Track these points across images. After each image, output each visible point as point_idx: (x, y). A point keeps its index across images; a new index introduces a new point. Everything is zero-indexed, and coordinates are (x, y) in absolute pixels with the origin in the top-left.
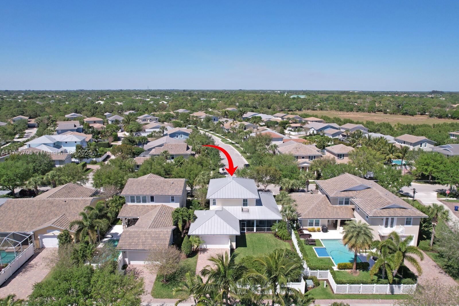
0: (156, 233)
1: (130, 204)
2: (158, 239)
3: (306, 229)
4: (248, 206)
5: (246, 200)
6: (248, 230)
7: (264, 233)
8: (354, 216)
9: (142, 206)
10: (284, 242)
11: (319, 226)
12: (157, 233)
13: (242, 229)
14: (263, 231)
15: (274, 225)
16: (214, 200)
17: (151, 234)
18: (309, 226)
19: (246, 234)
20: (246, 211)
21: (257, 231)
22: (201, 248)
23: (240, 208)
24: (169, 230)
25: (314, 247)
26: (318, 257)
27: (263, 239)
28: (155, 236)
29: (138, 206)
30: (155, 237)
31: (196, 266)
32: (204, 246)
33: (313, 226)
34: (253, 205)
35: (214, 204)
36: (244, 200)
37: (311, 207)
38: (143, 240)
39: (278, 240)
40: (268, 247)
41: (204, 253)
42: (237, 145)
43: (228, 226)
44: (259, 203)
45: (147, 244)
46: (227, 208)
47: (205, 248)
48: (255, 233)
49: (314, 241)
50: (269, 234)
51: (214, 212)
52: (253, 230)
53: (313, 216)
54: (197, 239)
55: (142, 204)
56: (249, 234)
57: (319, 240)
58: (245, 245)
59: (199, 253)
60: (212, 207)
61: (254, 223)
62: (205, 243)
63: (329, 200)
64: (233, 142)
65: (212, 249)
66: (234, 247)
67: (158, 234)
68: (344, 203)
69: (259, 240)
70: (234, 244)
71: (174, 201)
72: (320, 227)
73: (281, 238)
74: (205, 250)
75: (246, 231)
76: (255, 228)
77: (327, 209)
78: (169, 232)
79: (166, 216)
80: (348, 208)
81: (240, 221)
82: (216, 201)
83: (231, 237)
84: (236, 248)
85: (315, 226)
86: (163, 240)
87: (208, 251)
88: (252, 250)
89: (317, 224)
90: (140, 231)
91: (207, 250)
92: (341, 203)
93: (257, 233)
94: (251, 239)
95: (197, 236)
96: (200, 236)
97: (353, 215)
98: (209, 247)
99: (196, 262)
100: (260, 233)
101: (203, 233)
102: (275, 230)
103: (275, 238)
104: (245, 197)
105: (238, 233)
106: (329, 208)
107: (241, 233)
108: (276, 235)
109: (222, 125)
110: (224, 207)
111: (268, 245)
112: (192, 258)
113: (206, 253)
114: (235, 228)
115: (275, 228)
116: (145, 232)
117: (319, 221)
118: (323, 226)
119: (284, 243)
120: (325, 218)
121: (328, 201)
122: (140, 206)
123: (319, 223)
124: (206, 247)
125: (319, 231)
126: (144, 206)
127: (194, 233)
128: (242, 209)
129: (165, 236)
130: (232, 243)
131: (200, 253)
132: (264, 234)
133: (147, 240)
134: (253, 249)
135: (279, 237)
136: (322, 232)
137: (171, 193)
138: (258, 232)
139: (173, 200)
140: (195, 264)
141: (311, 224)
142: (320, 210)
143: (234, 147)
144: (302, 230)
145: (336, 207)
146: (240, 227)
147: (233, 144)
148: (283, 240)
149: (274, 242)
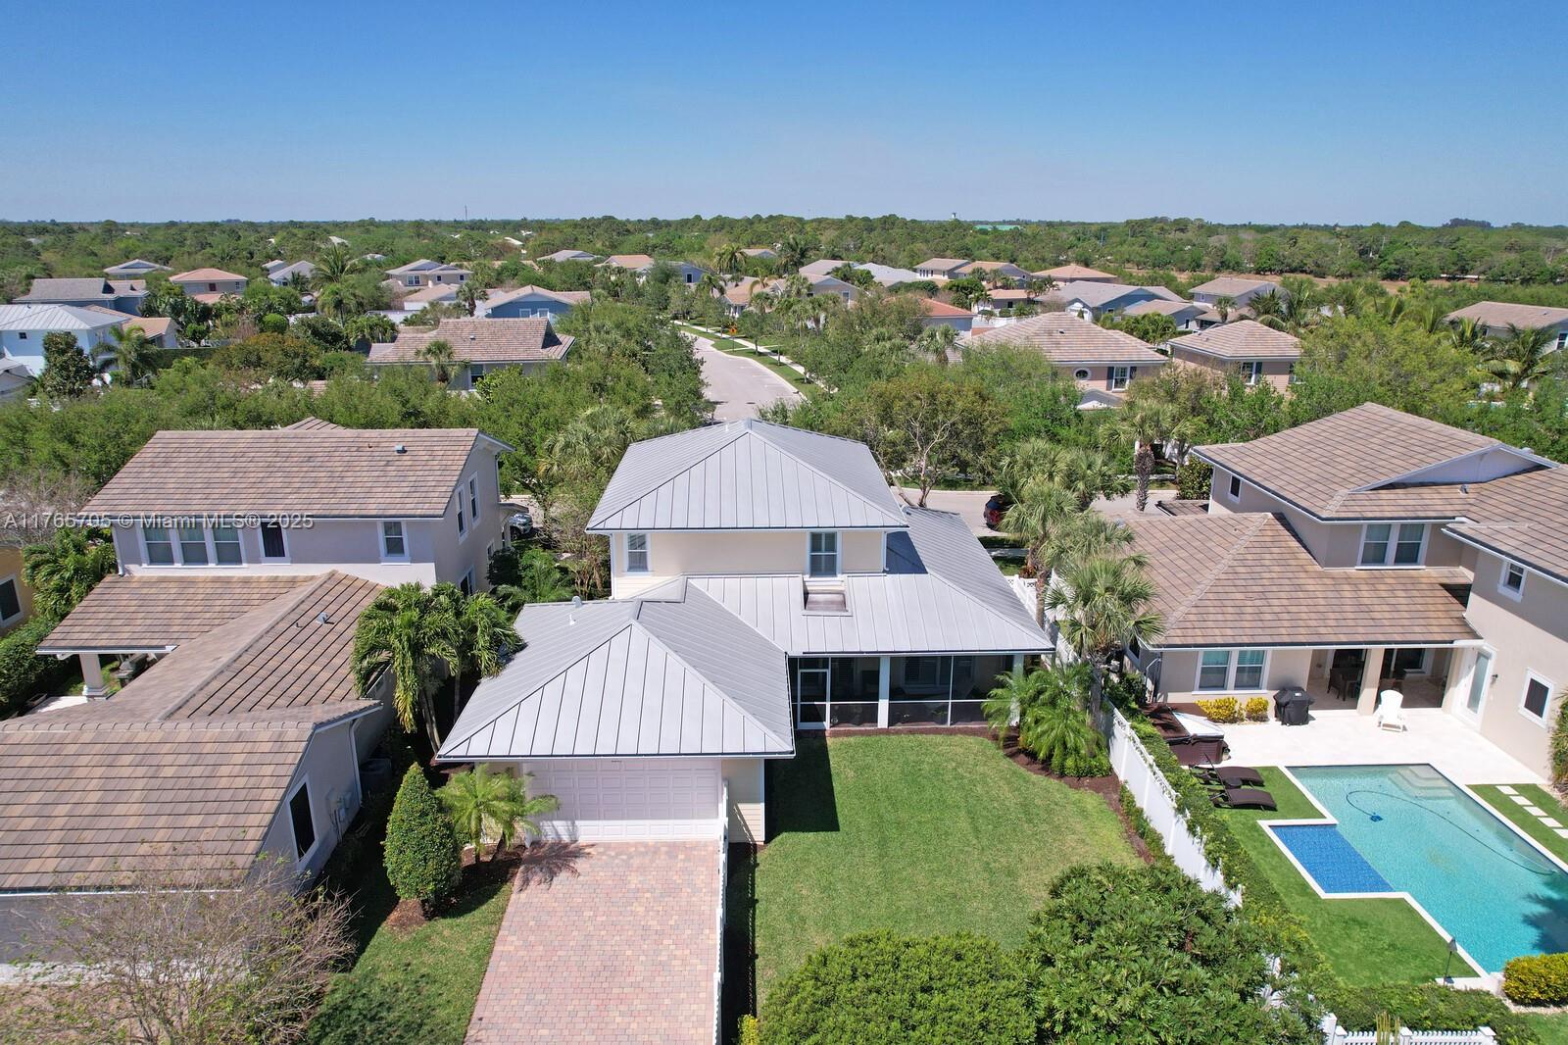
0: (197, 749)
1: (143, 571)
2: (198, 795)
3: (1193, 709)
4: (840, 577)
5: (831, 538)
6: (841, 716)
7: (936, 732)
8: (1466, 625)
9: (217, 580)
10: (1066, 788)
11: (1257, 686)
12: (208, 748)
13: (805, 713)
14: (930, 719)
15: (1002, 685)
16: (637, 541)
17: (155, 760)
18: (1201, 687)
19: (829, 741)
20: (832, 602)
21: (892, 721)
22: (536, 844)
23: (791, 586)
24: (292, 733)
25: (1264, 824)
26: (1323, 895)
27: (937, 772)
28: (185, 772)
29: (189, 582)
30: (183, 783)
31: (474, 987)
32: (557, 830)
33: (1222, 686)
34: (872, 572)
35: (638, 563)
36: (816, 538)
37: (1208, 577)
38: (79, 810)
39: (1034, 777)
40: (976, 830)
41: (553, 874)
42: (776, 358)
43: (714, 697)
44: (902, 556)
45: (103, 836)
46: (712, 587)
47: (566, 839)
48: (882, 732)
49: (1251, 778)
50: (971, 739)
51: (632, 608)
52: (872, 718)
53: (1229, 632)
54: (499, 785)
55: (213, 570)
56: (852, 739)
57: (1283, 775)
58: (824, 818)
59: (517, 881)
60: (625, 585)
61: (877, 673)
62: (556, 808)
63: (1300, 541)
64: (761, 349)
65: (608, 846)
66: (757, 831)
67: (211, 760)
68: (1391, 552)
69: (912, 776)
70: (755, 817)
71: (401, 551)
72: (1267, 695)
73: (1046, 766)
74: (558, 857)
75: (827, 724)
76: (883, 706)
77: (1299, 588)
78: (291, 747)
79: (331, 637)
80: (1415, 581)
81: (793, 663)
82: (648, 544)
83: (731, 769)
84: (769, 838)
85: (1237, 686)
86: (228, 807)
87: (580, 864)
88: (871, 854)
89: (1250, 677)
90: (87, 737)
91: (577, 853)
92: (1375, 555)
93: (897, 732)
94: (860, 770)
95: (507, 767)
96: (525, 769)
97: (1463, 622)
98: (589, 832)
99: (483, 955)
100: (911, 732)
101: (542, 748)
102: (1004, 713)
103: (1006, 764)
104: (825, 520)
105: (781, 743)
106: (1311, 585)
107: (799, 736)
108: (1012, 744)
109: (716, 293)
110: (697, 583)
111: (972, 816)
112: (467, 919)
113: (563, 876)
114: (759, 711)
115: (1009, 705)
116: (114, 749)
117: (1260, 657)
118: (1284, 688)
119: (1074, 795)
120: (1302, 639)
121: (1295, 544)
122: (205, 581)
123: (1257, 671)
124: (573, 834)
125: (1257, 715)
126: (227, 581)
127: (478, 748)
128: (806, 594)
129: (255, 770)
130: (745, 808)
131: (526, 882)
132: (939, 738)
133: (107, 810)
134: (883, 843)
135: (1032, 755)
136: (1273, 722)
137: (382, 501)
138: (899, 727)
139: (395, 548)
140: (473, 966)
141: (1214, 678)
142: (1263, 595)
143: (763, 363)
144: (1168, 711)
145: (1348, 578)
146: (794, 698)
147: (760, 354)
148: (1062, 775)
149: (1006, 793)
